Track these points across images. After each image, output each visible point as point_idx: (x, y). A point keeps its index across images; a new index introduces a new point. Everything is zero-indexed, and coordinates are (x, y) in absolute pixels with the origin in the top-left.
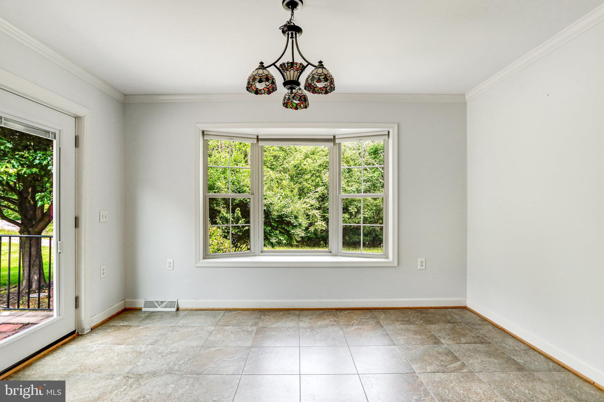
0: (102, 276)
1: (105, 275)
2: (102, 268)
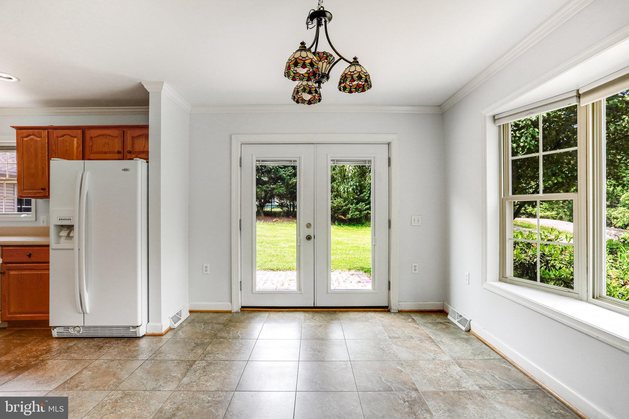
0: (414, 272)
1: (417, 272)
2: (414, 264)
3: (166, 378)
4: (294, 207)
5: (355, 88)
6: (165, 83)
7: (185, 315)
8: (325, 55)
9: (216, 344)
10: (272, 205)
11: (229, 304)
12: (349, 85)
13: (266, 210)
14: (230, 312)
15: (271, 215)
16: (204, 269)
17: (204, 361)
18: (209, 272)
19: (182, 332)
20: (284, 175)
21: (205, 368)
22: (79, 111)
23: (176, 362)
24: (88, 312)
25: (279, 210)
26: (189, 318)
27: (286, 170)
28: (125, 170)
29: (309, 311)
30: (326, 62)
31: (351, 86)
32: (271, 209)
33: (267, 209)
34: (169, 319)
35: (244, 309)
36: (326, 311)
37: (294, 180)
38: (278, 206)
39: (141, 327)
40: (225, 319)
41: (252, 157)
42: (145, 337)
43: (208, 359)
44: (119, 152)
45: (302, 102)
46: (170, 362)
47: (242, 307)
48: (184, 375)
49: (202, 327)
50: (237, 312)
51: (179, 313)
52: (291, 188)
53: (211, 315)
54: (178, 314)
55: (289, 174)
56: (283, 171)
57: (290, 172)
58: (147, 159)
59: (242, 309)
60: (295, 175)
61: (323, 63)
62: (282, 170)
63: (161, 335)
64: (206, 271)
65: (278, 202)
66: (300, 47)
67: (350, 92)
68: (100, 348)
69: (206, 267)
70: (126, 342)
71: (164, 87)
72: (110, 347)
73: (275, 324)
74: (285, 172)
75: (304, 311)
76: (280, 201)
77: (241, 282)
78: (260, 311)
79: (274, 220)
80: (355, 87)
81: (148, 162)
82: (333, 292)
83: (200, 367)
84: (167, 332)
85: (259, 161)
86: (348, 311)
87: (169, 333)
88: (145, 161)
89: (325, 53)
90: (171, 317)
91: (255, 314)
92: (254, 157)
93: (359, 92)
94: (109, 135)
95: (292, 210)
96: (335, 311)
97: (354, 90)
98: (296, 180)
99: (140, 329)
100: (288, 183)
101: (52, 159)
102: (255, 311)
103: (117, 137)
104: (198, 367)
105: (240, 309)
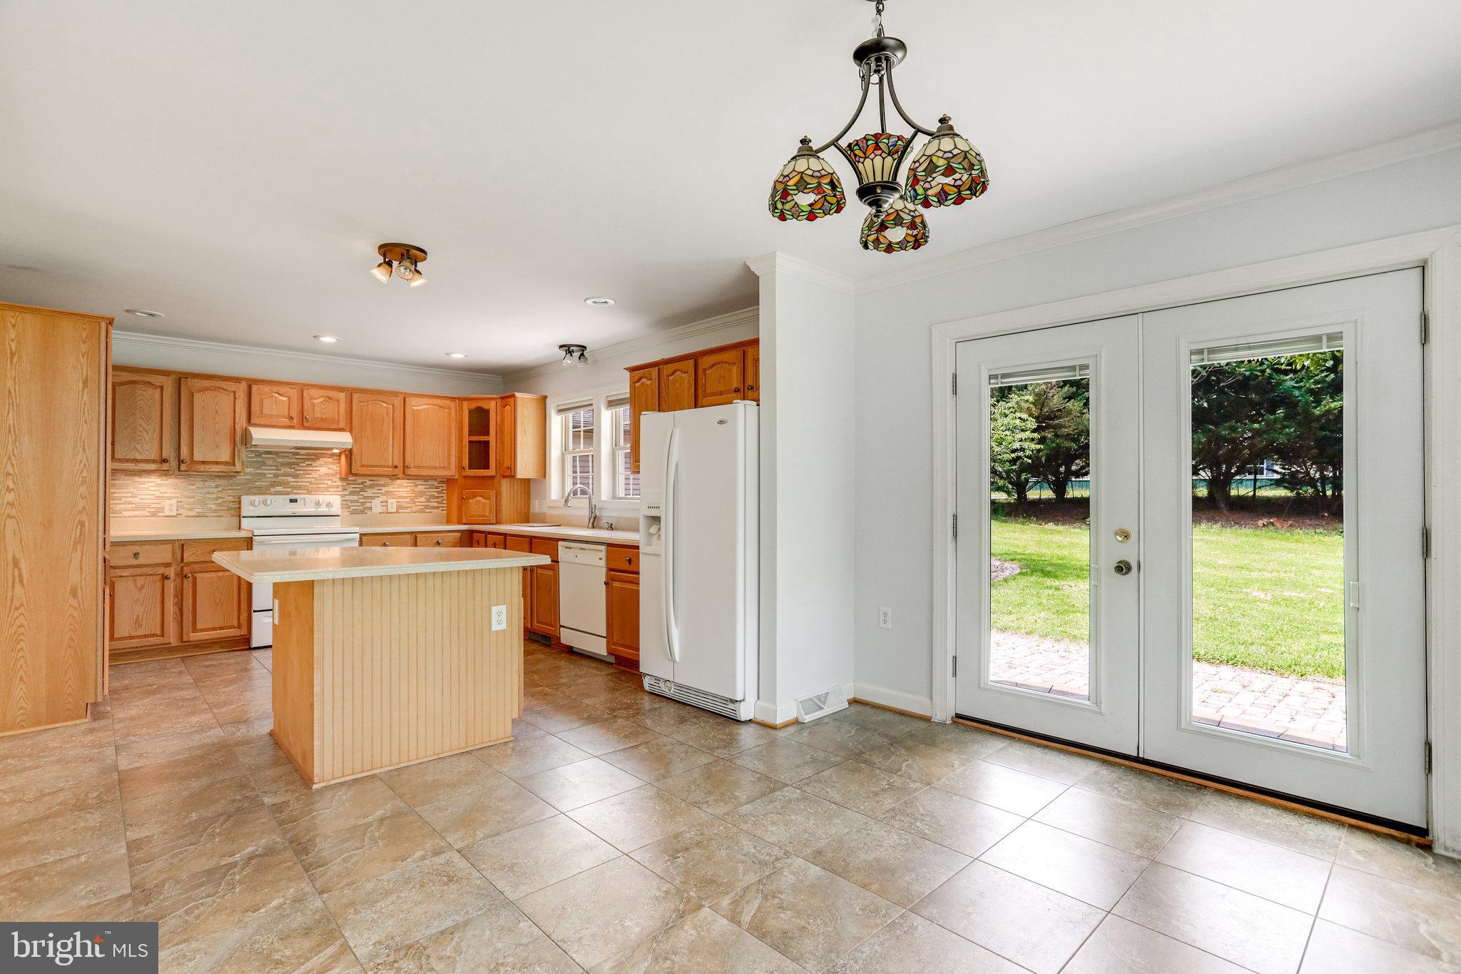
3: (723, 795)
4: (1337, 484)
5: (970, 189)
6: (778, 253)
7: (838, 704)
8: (870, 142)
9: (846, 769)
10: (1255, 480)
11: (928, 701)
12: (954, 186)
13: (1233, 493)
14: (927, 720)
15: (1251, 509)
16: (882, 618)
17: (799, 791)
18: (889, 625)
19: (810, 732)
20: (1296, 393)
21: (790, 802)
22: (698, 327)
23: (758, 776)
24: (678, 661)
25: (1282, 492)
26: (844, 712)
27: (1303, 378)
28: (721, 422)
29: (1120, 765)
30: (880, 155)
31: (960, 186)
32: (1255, 491)
33: (1241, 489)
34: (795, 703)
35: (960, 720)
36: (1170, 779)
37: (1333, 405)
38: (1278, 483)
39: (742, 704)
40: (908, 730)
41: (979, 368)
42: (752, 725)
43: (808, 789)
44: (737, 390)
45: (900, 247)
46: (750, 773)
47: (958, 716)
48: (750, 801)
49: (850, 732)
50: (943, 724)
51: (821, 700)
52: (1322, 428)
53: (888, 716)
54: (819, 697)
55: (1313, 386)
56: (1292, 379)
57: (1316, 382)
58: (757, 400)
59: (957, 720)
60: (1336, 388)
61: (872, 160)
62: (1288, 377)
63: (774, 728)
64: (885, 622)
65: (1280, 470)
66: (800, 149)
67: (959, 200)
68: (683, 720)
69: (885, 614)
70: (718, 724)
71: (778, 260)
72: (696, 724)
73: (1002, 768)
74: (1297, 382)
75: (1104, 762)
76: (1284, 469)
77: (955, 658)
78: (996, 733)
79: (1260, 523)
80: (968, 186)
81: (758, 405)
82: (1198, 730)
83: (785, 797)
84: (786, 725)
85: (995, 377)
86: (1247, 798)
87: (792, 729)
88: (755, 403)
89: (868, 137)
90: (799, 700)
91: (979, 737)
92: (982, 367)
93: (978, 194)
94: (726, 363)
95: (1329, 493)
96: (1200, 787)
97: (969, 192)
98: (1337, 404)
99: (741, 706)
100: (1308, 415)
101: (643, 413)
102: (981, 731)
103: (734, 364)
104: (783, 796)
105: (952, 718)
